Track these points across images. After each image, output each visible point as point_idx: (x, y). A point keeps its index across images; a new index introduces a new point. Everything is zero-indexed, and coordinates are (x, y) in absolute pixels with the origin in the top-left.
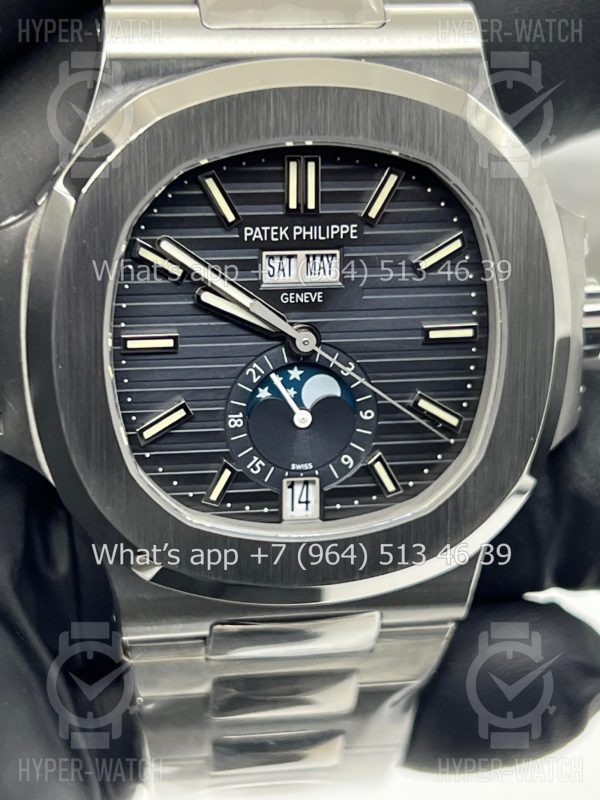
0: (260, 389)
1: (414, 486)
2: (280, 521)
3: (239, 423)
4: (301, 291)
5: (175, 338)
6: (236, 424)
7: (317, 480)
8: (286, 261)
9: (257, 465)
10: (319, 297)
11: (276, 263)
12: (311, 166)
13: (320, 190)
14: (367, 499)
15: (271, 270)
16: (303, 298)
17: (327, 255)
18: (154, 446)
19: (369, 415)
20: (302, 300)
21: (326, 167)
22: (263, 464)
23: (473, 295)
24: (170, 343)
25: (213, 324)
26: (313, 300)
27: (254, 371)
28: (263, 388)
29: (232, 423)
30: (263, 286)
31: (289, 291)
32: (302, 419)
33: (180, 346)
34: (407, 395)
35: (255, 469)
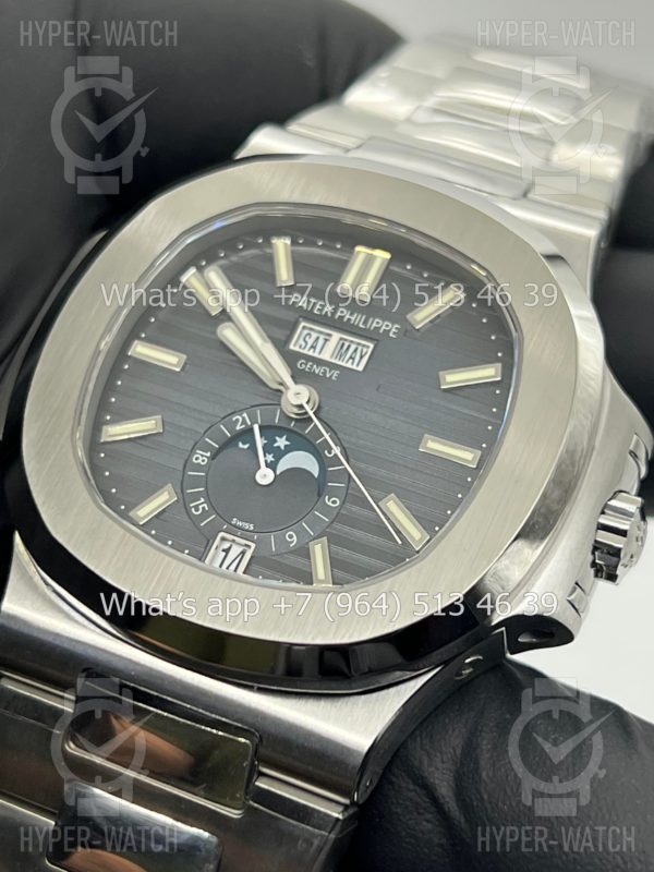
3: (203, 461)
4: (320, 363)
6: (200, 461)
9: (200, 507)
10: (335, 375)
16: (319, 370)
17: (362, 346)
20: (317, 372)
22: (207, 508)
26: (328, 376)
29: (197, 459)
31: (309, 359)
35: (197, 510)
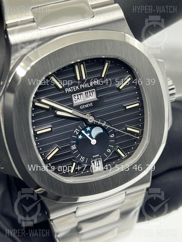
0: (79, 136)
1: (130, 153)
2: (92, 174)
3: (75, 148)
4: (86, 104)
5: (51, 127)
6: (74, 148)
7: (101, 159)
8: (79, 96)
9: (83, 159)
10: (92, 104)
11: (76, 97)
12: (82, 66)
13: (86, 72)
14: (117, 161)
15: (75, 99)
16: (87, 106)
17: (91, 91)
18: (51, 161)
19: (113, 136)
20: (87, 107)
21: (86, 65)
22: (84, 158)
23: (137, 93)
24: (50, 129)
25: (61, 120)
26: (90, 106)
27: (76, 131)
28: (80, 135)
29: (73, 148)
30: (74, 105)
31: (82, 105)
32: (94, 142)
33: (53, 129)
34: (123, 127)
35: (82, 160)
